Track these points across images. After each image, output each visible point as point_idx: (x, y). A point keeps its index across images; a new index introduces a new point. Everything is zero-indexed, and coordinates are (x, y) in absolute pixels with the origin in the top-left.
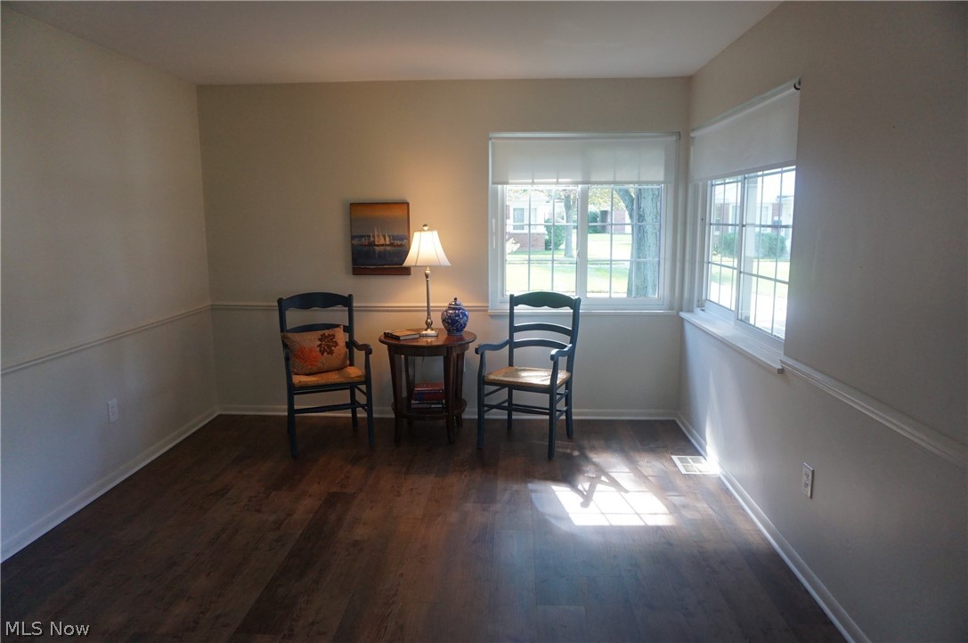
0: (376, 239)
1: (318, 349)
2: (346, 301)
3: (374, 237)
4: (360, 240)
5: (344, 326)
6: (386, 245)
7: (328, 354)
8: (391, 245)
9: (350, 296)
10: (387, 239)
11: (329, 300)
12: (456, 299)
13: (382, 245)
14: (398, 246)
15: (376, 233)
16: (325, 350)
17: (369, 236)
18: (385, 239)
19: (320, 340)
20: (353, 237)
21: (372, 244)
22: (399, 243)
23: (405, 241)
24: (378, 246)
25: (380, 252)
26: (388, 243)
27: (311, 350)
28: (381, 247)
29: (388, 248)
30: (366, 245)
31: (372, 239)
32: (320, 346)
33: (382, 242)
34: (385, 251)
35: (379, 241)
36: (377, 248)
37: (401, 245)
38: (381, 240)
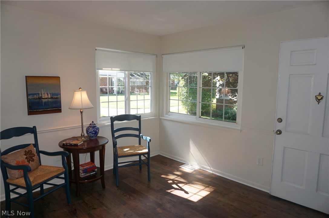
0: (43, 95)
1: (26, 160)
2: (33, 130)
3: (41, 94)
4: (33, 96)
5: (33, 144)
6: (49, 98)
7: (32, 162)
8: (51, 98)
9: (35, 127)
10: (49, 95)
11: (20, 131)
12: (93, 122)
13: (47, 98)
14: (55, 98)
15: (43, 92)
16: (30, 160)
17: (39, 94)
18: (48, 95)
19: (25, 155)
20: (28, 95)
21: (41, 98)
22: (56, 97)
23: (59, 96)
24: (44, 99)
25: (45, 102)
26: (49, 97)
27: (23, 162)
28: (46, 100)
29: (50, 100)
30: (37, 99)
31: (40, 95)
32: (26, 158)
33: (46, 96)
34: (48, 102)
35: (44, 96)
36: (43, 100)
37: (57, 98)
38: (45, 95)
